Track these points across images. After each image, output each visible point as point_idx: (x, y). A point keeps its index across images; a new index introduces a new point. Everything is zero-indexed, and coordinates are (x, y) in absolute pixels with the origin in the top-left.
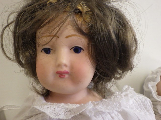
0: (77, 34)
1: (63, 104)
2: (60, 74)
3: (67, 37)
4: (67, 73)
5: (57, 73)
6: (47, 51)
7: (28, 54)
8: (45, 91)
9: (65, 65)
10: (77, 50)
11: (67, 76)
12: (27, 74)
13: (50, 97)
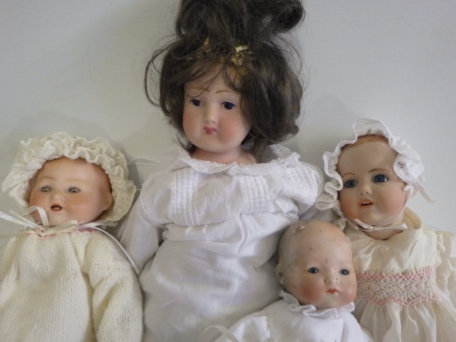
0: (229, 90)
1: (208, 162)
2: (208, 131)
3: (217, 92)
4: (215, 130)
5: (205, 128)
6: (196, 103)
7: (174, 102)
8: (190, 146)
9: (214, 122)
10: (228, 106)
11: (214, 133)
12: (170, 123)
13: (195, 154)
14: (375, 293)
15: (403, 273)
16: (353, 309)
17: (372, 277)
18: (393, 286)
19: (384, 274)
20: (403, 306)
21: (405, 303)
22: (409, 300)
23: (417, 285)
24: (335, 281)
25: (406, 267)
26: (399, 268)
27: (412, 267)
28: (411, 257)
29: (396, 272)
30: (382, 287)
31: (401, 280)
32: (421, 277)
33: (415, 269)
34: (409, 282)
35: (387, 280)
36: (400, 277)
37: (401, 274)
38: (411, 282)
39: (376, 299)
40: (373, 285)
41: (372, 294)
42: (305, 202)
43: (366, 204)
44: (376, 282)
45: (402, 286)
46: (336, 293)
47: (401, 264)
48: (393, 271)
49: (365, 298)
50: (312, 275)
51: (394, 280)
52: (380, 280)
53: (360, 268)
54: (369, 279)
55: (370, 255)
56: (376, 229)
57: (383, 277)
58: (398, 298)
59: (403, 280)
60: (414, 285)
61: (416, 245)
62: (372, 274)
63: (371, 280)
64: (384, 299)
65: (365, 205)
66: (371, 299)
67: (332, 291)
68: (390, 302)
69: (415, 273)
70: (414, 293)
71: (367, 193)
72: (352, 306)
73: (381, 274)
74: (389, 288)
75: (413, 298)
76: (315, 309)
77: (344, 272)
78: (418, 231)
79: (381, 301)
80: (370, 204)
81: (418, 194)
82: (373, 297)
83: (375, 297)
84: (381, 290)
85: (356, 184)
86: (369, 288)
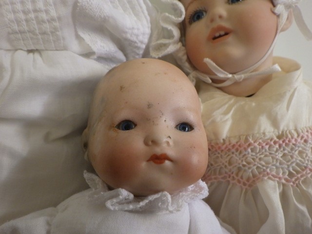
14: (239, 169)
15: (279, 137)
16: (206, 193)
17: (233, 146)
18: (266, 156)
19: (251, 141)
20: (284, 185)
21: (287, 180)
22: (291, 174)
23: (300, 153)
24: (165, 139)
25: (282, 127)
26: (272, 129)
27: (292, 128)
28: (290, 112)
29: (268, 136)
30: (250, 159)
31: (277, 146)
32: (306, 141)
33: (296, 130)
34: (288, 149)
35: (255, 147)
36: (275, 143)
37: (275, 138)
38: (292, 149)
39: (242, 178)
40: (236, 158)
41: (235, 170)
42: (129, 36)
43: (220, 36)
44: (240, 153)
45: (279, 155)
46: (167, 163)
47: (275, 123)
48: (264, 133)
49: (224, 178)
50: (124, 134)
51: (267, 147)
52: (245, 149)
53: (216, 134)
54: (229, 150)
55: (229, 116)
56: (236, 77)
57: (250, 145)
58: (274, 173)
59: (280, 146)
60: (297, 153)
61: (296, 94)
62: (234, 141)
63: (233, 150)
64: (254, 176)
65: (218, 36)
66: (234, 178)
67: (158, 159)
68: (262, 180)
69: (296, 135)
70: (297, 164)
71: (220, 17)
72: (201, 189)
73: (247, 140)
74: (260, 159)
75: (298, 172)
76: (132, 196)
77: (185, 126)
78: (298, 72)
79: (248, 180)
80: (226, 34)
81: (294, 26)
82: (237, 175)
83: (240, 175)
84: (249, 163)
85: (204, 13)
86: (230, 163)
